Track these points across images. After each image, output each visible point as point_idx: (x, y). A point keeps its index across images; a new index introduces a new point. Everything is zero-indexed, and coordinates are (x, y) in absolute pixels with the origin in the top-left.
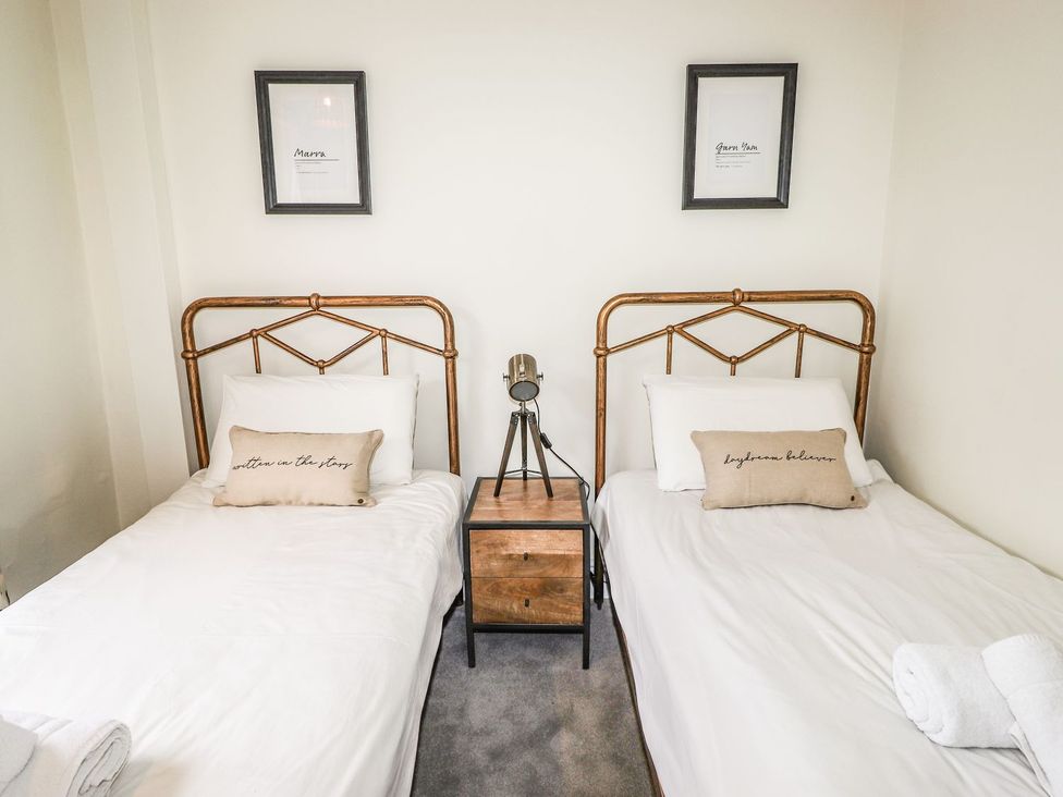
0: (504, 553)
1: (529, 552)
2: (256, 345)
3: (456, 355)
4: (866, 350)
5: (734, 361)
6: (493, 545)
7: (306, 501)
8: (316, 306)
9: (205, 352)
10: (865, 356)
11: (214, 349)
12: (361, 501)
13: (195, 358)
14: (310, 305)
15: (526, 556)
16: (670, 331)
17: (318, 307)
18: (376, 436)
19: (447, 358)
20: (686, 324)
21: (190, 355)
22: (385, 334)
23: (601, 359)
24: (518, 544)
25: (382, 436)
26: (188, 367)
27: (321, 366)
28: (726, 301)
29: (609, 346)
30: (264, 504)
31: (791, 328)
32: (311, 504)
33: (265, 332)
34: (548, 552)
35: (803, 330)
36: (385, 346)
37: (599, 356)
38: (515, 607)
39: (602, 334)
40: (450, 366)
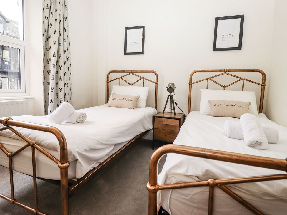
0: (162, 123)
1: (167, 124)
2: (120, 80)
3: (158, 83)
4: (263, 85)
5: (225, 87)
6: (159, 121)
7: (123, 107)
8: (131, 72)
9: (111, 81)
10: (263, 87)
11: (112, 80)
12: (133, 108)
13: (109, 82)
14: (130, 72)
15: (166, 124)
16: (208, 79)
17: (131, 73)
18: (139, 97)
19: (156, 84)
20: (212, 77)
21: (108, 81)
22: (144, 78)
23: (190, 85)
24: (165, 122)
25: (140, 97)
26: (107, 84)
27: (131, 85)
28: (222, 72)
29: (192, 82)
30: (116, 107)
31: (241, 79)
32: (124, 108)
33: (121, 77)
34: (171, 124)
35: (244, 79)
36: (144, 81)
37: (190, 84)
38: (163, 136)
39: (191, 79)
40: (156, 85)
